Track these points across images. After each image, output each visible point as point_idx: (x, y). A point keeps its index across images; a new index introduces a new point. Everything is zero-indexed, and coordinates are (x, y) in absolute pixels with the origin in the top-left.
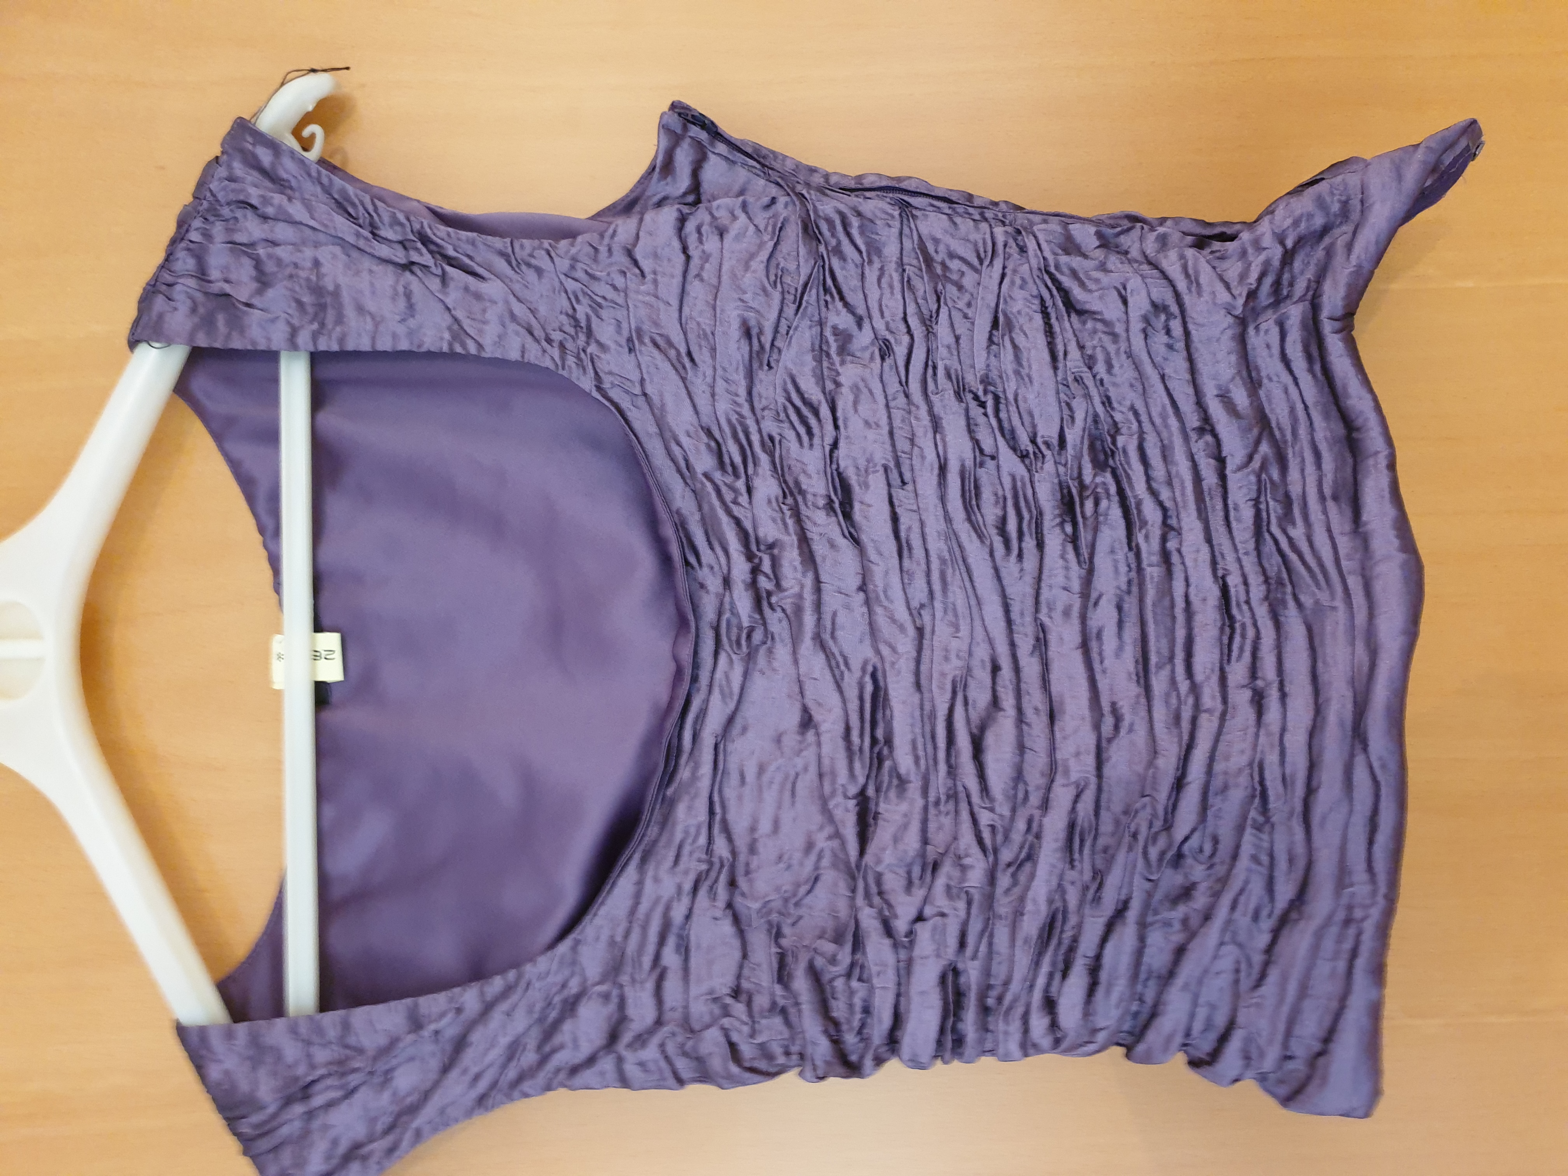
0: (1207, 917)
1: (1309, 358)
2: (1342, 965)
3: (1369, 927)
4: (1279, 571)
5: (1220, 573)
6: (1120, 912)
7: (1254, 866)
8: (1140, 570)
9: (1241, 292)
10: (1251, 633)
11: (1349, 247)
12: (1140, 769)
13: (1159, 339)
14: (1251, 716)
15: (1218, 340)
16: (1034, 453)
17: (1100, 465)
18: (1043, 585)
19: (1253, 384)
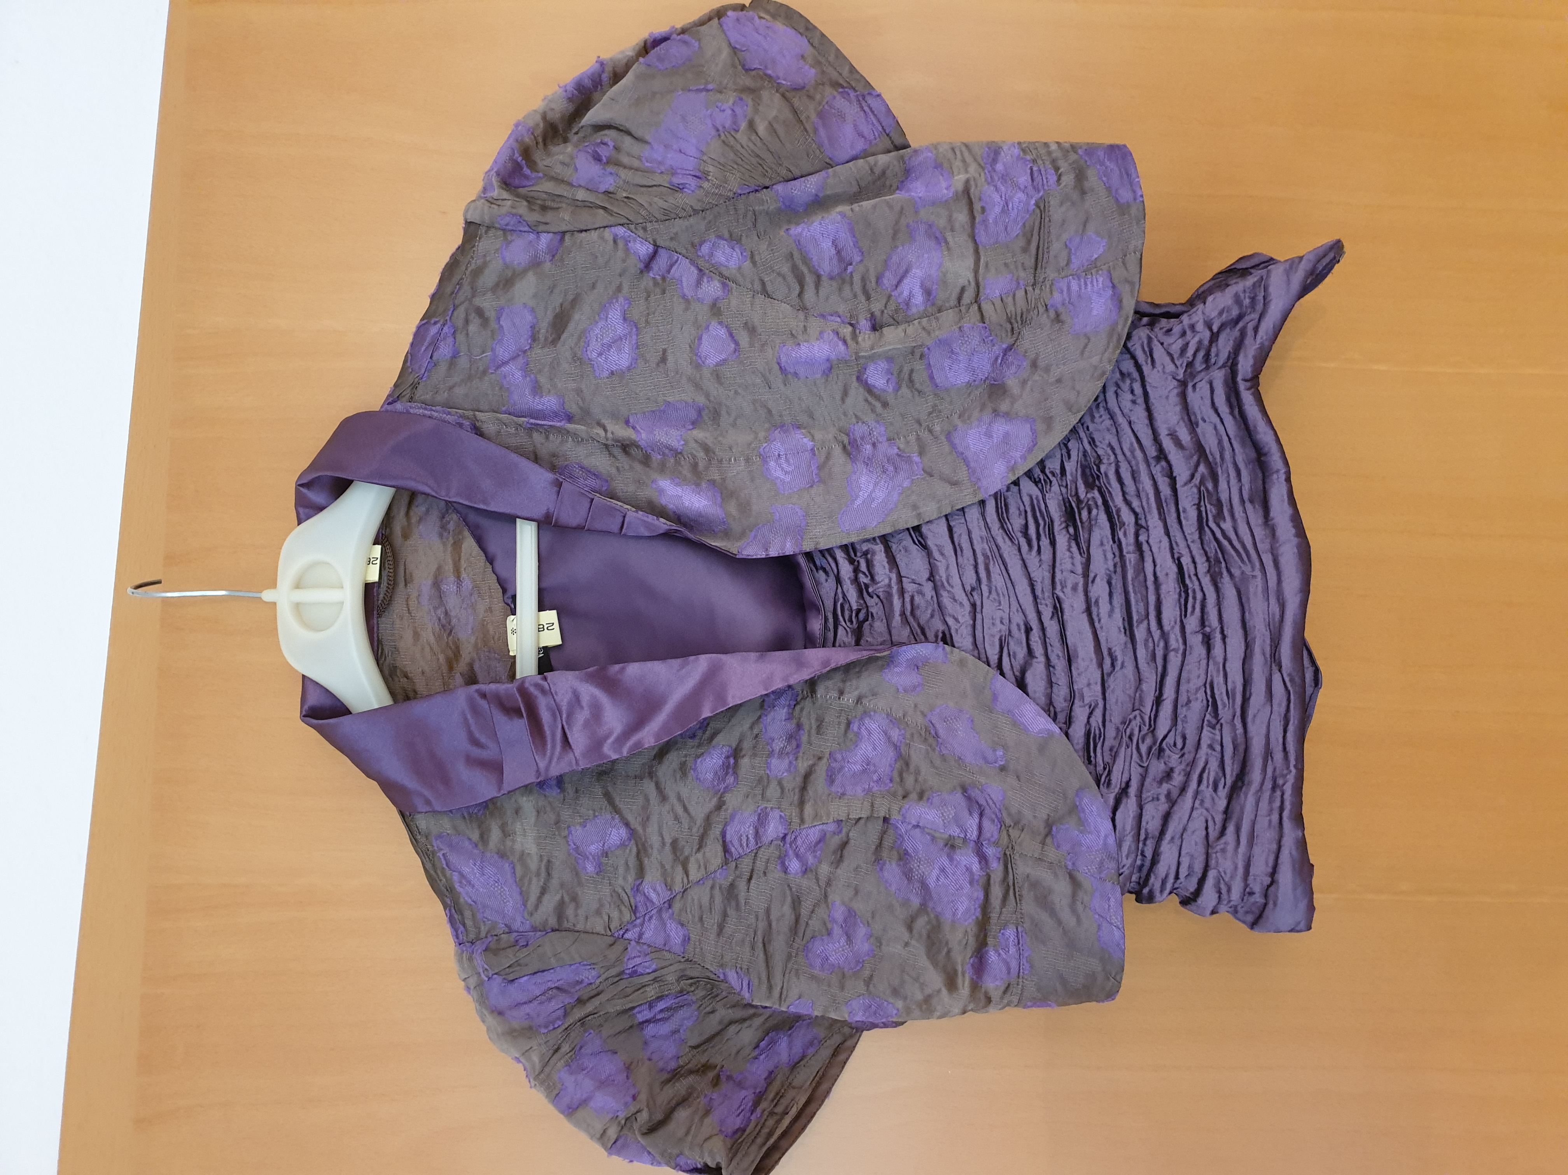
0: (1183, 789)
1: (1231, 407)
2: (1275, 817)
3: (1288, 789)
4: (1216, 552)
5: (1176, 556)
6: (1124, 790)
7: (1210, 752)
8: (1122, 556)
9: (1182, 362)
10: (1199, 596)
11: (1256, 329)
12: (1131, 692)
13: (1126, 397)
14: (1204, 652)
15: (1167, 397)
16: (1044, 480)
17: (1089, 486)
18: (1057, 570)
19: (1192, 425)
